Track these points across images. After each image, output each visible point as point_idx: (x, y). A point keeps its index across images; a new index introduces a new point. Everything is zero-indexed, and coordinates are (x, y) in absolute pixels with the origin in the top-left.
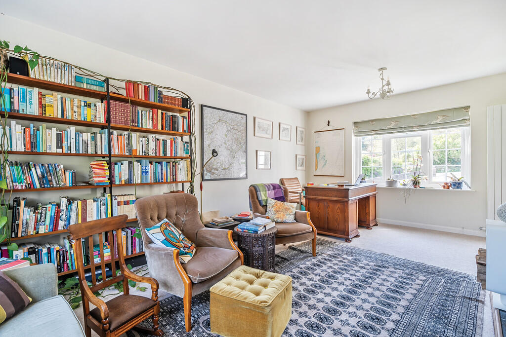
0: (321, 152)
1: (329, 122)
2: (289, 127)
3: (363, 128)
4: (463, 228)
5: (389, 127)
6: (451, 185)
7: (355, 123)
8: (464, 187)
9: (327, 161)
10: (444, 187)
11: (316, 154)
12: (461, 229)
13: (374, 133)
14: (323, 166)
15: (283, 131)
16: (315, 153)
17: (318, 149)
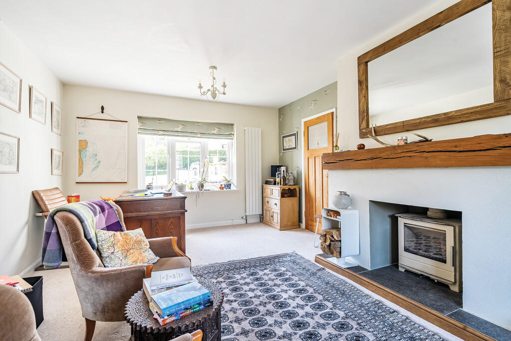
0: (90, 149)
1: (103, 108)
2: (44, 100)
3: (149, 125)
4: (233, 220)
5: (176, 129)
6: (225, 186)
7: (139, 118)
8: (233, 188)
9: (99, 162)
10: (220, 188)
11: (80, 152)
12: (231, 221)
13: (161, 133)
14: (93, 169)
15: (35, 103)
16: (78, 149)
17: (83, 145)
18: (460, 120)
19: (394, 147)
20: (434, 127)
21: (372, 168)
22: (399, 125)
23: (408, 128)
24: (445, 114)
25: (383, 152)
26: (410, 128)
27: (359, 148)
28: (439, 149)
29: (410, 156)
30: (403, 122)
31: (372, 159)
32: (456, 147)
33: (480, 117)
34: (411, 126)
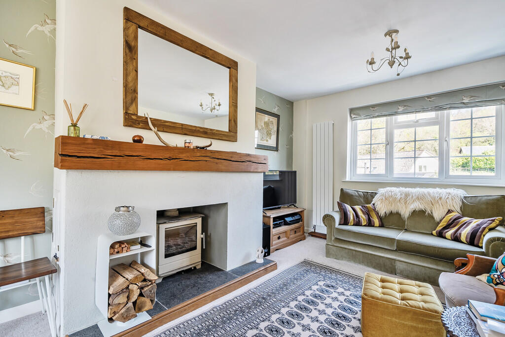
18: (218, 138)
19: (176, 148)
20: (202, 137)
21: (168, 169)
22: (177, 125)
23: (186, 132)
24: (211, 130)
25: (182, 153)
26: (188, 133)
27: (134, 141)
28: (224, 158)
29: (206, 161)
30: (182, 125)
31: (170, 159)
32: (231, 157)
33: (227, 139)
34: (189, 132)
